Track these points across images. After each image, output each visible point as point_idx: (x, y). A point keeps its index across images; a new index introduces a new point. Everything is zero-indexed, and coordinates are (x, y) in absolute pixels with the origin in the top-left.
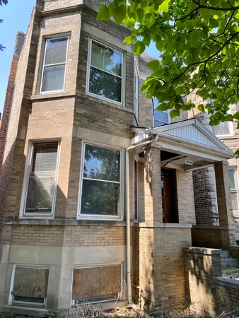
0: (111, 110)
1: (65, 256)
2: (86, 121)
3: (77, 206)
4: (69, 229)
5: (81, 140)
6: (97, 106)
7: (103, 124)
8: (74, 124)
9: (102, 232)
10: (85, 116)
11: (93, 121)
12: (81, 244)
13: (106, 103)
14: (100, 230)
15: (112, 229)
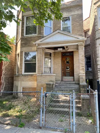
0: (32, 38)
1: (19, 84)
2: (24, 45)
3: (22, 71)
4: (20, 77)
5: (23, 51)
6: (27, 39)
7: (29, 44)
8: (21, 47)
9: (30, 77)
10: (24, 43)
11: (26, 44)
12: (23, 81)
13: (30, 37)
14: (29, 77)
15: (33, 77)
